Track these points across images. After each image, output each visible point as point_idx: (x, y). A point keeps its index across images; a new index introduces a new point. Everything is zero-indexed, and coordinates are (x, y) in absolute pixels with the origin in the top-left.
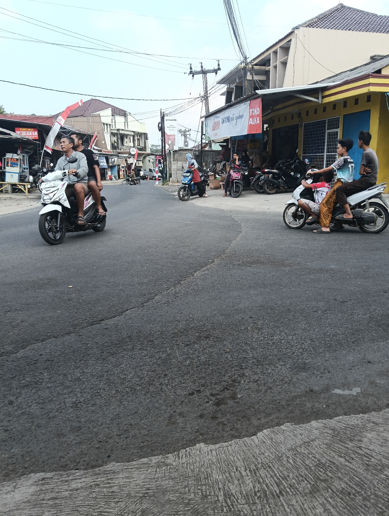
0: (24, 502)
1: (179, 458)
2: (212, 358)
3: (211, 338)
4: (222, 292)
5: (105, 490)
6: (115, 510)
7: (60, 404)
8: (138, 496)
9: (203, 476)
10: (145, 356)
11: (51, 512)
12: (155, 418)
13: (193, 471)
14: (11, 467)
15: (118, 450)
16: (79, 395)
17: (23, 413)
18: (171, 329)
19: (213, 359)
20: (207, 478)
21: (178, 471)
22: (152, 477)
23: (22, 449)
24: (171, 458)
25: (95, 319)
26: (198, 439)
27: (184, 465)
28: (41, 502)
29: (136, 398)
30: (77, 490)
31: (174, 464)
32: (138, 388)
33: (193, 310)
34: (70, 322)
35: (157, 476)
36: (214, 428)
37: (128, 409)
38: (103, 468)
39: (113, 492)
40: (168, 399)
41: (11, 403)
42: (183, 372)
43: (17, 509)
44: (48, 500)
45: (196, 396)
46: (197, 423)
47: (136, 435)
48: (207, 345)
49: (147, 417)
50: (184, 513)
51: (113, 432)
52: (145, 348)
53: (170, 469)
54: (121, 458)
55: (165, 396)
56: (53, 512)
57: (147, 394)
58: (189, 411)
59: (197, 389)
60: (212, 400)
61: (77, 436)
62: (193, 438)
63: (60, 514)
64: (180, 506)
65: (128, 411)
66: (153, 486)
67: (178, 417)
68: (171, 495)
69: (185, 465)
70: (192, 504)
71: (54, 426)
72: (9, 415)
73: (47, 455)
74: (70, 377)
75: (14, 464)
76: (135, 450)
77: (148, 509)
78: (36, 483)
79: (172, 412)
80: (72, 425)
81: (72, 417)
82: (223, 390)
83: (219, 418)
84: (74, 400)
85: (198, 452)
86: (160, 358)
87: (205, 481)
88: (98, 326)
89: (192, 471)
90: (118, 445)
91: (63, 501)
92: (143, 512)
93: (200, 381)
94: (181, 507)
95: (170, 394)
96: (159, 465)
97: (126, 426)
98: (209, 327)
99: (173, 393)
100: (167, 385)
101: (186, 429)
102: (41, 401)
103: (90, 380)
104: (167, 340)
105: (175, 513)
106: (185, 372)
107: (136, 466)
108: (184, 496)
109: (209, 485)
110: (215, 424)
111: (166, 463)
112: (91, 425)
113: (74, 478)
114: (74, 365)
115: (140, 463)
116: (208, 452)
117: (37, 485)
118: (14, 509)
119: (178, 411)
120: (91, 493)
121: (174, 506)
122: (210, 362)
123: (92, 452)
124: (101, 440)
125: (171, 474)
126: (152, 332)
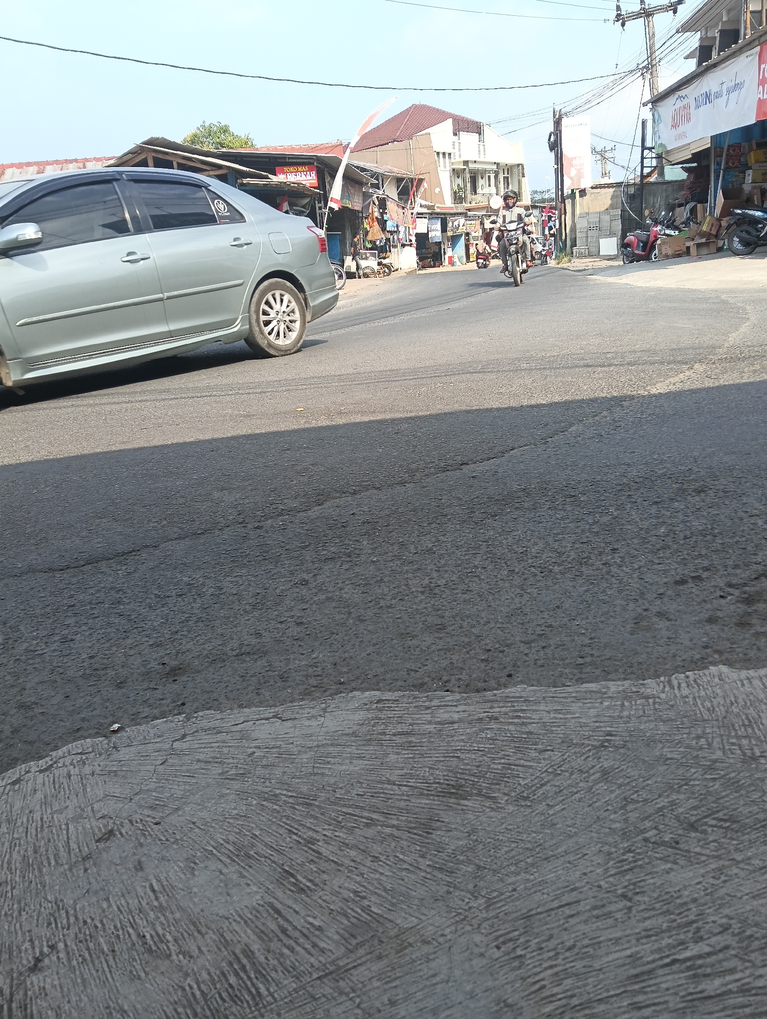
0: (345, 734)
1: (672, 687)
2: (719, 525)
3: (710, 492)
4: (722, 416)
5: (511, 728)
6: (540, 765)
7: (399, 587)
8: (589, 745)
9: (737, 723)
10: (562, 519)
11: (401, 756)
12: (603, 619)
13: (711, 710)
14: (313, 681)
15: (528, 666)
16: (435, 575)
17: (328, 599)
18: (613, 477)
19: (722, 527)
20: (750, 725)
21: (675, 708)
22: (616, 714)
23: (332, 654)
24: (652, 686)
25: (450, 462)
26: (711, 659)
27: (687, 700)
28: (380, 737)
29: (555, 584)
30: (453, 723)
31: (663, 696)
32: (556, 569)
33: (658, 447)
34: (401, 466)
35: (625, 713)
36: (746, 642)
37: (541, 601)
38: (499, 692)
39: (531, 733)
40: (628, 588)
41: (305, 583)
42: (653, 545)
43: (332, 745)
44: (394, 735)
45: (691, 585)
46: (702, 631)
47: (564, 645)
48: (702, 504)
49: (584, 616)
50: (705, 783)
51: (512, 635)
52: (560, 507)
53: (654, 703)
54: (538, 681)
55: (620, 583)
56: (406, 756)
57: (577, 578)
58: (679, 611)
59: (693, 575)
60: (732, 595)
61: (441, 638)
62: (698, 656)
63: (420, 760)
64: (693, 770)
65: (541, 603)
66: (620, 729)
67: (655, 619)
68: (666, 750)
69: (691, 699)
70: (722, 770)
71: (391, 620)
72: (303, 600)
73: (383, 665)
74: (412, 547)
75: (318, 676)
76: (565, 668)
77: (616, 769)
78: (364, 706)
79: (639, 610)
80: (426, 621)
81: (425, 608)
82: (756, 578)
83: (754, 625)
84: (426, 581)
85: (717, 680)
86: (595, 523)
87: (746, 730)
88: (458, 472)
89: (708, 710)
90: (527, 659)
91: (425, 740)
92: (605, 775)
93: (697, 561)
94: (695, 773)
95: (630, 581)
96: (626, 696)
97: (539, 628)
98: (703, 473)
99: (636, 580)
100: (620, 566)
101: (678, 640)
102: (361, 581)
103: (453, 553)
104: (608, 495)
105: (683, 782)
106: (658, 546)
107: (574, 695)
108: (699, 753)
109: (758, 739)
110: (747, 636)
111: (642, 694)
112: (465, 623)
113: (443, 704)
114: (419, 531)
115: (583, 690)
116: (742, 681)
117: (368, 710)
118: (327, 744)
119: (654, 609)
120: (482, 730)
121: (677, 768)
122: (716, 531)
123: (473, 667)
124: (488, 648)
125: (661, 714)
126: (572, 482)
